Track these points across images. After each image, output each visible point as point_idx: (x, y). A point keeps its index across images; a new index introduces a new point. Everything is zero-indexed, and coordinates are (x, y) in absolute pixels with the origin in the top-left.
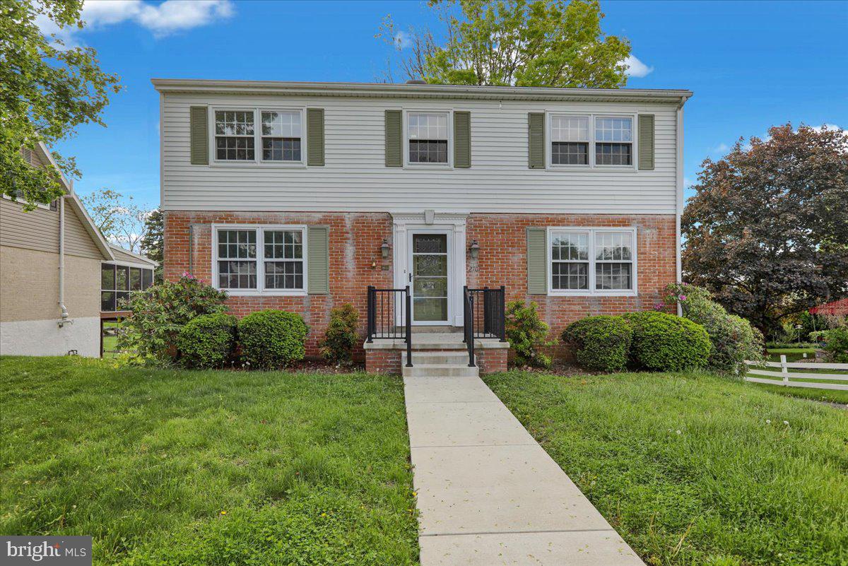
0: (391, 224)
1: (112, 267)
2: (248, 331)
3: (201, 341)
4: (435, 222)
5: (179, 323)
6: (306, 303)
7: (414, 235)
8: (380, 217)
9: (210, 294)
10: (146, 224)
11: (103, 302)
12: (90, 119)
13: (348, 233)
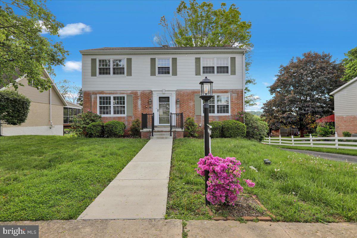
0: (152, 94)
1: (67, 108)
2: (106, 126)
3: (93, 130)
4: (166, 93)
5: (86, 124)
6: (126, 119)
7: (159, 97)
8: (149, 91)
9: (96, 116)
10: (79, 93)
11: (64, 120)
12: (60, 64)
13: (139, 97)
